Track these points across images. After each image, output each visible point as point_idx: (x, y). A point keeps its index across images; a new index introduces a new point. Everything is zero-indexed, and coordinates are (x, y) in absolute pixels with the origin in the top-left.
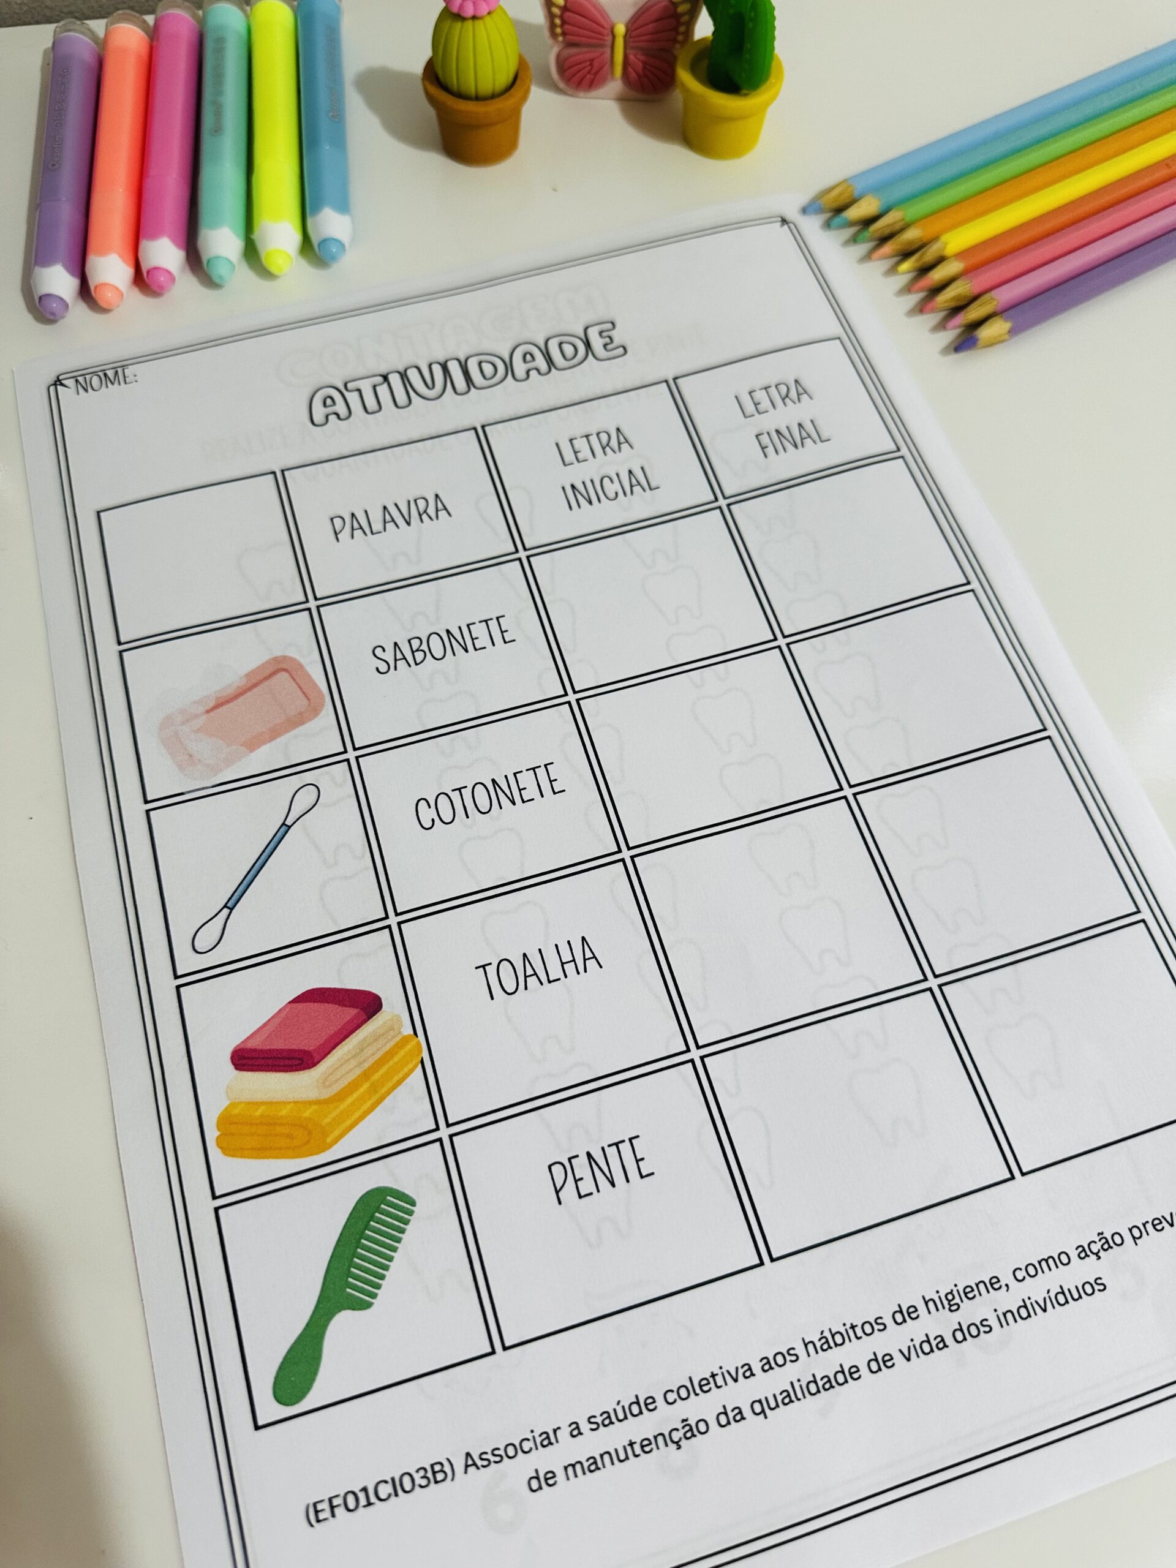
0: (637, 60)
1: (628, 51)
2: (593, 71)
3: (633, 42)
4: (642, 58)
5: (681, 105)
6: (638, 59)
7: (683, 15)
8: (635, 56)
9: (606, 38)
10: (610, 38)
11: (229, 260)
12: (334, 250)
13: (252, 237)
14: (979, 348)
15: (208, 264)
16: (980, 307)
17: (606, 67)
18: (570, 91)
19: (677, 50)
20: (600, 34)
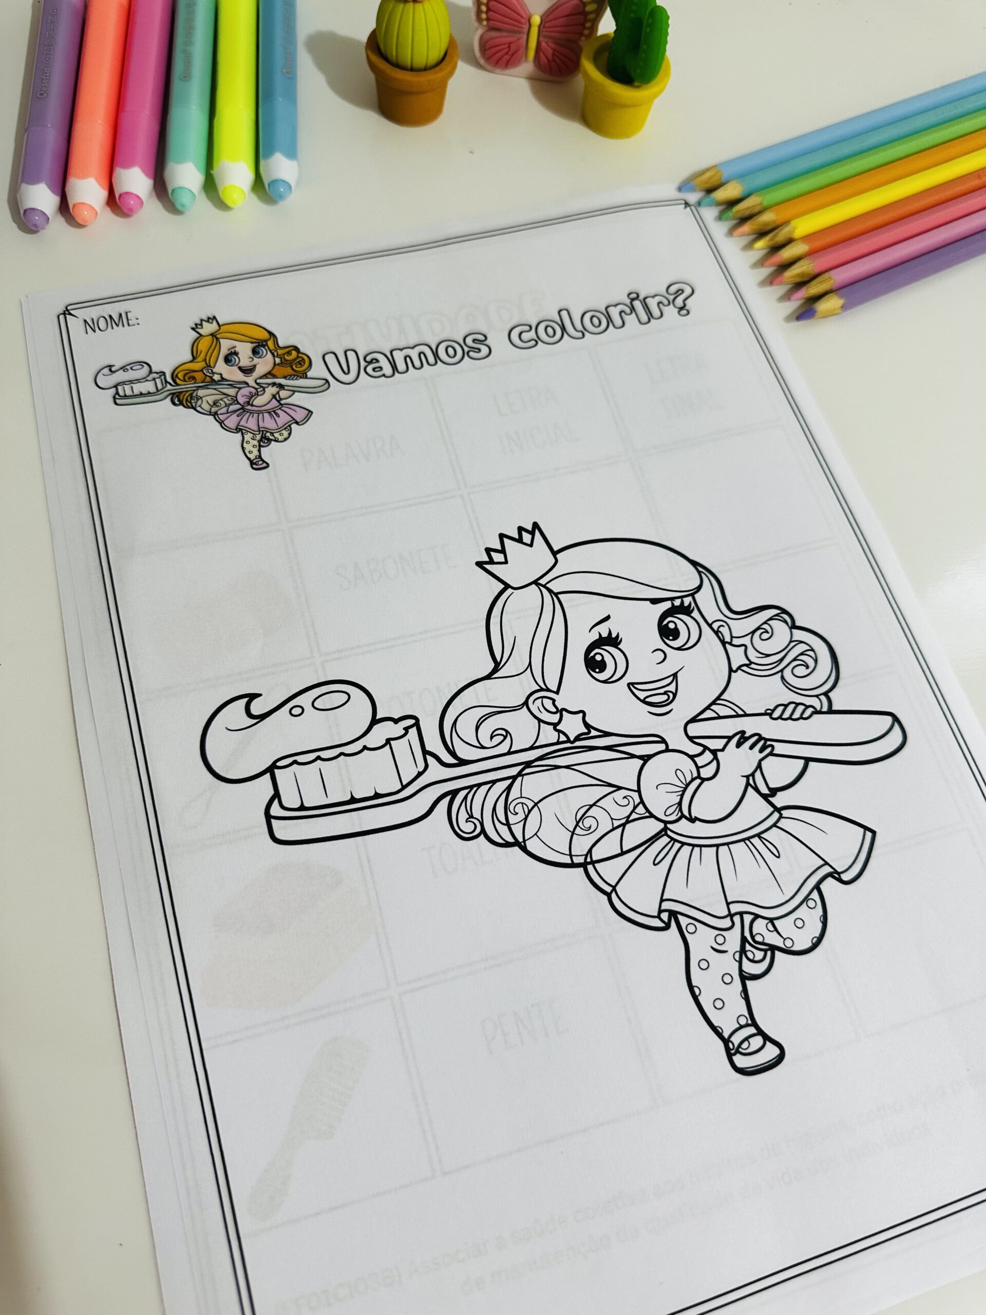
0: (547, 47)
1: (541, 39)
2: (510, 53)
3: (546, 32)
4: (553, 46)
5: (582, 90)
6: (548, 46)
7: (591, 12)
8: (547, 44)
9: (524, 26)
10: (526, 27)
11: (190, 191)
12: (282, 190)
13: (212, 172)
14: (817, 318)
15: (172, 194)
16: (819, 284)
17: (521, 50)
18: (488, 67)
19: (583, 42)
20: (519, 22)
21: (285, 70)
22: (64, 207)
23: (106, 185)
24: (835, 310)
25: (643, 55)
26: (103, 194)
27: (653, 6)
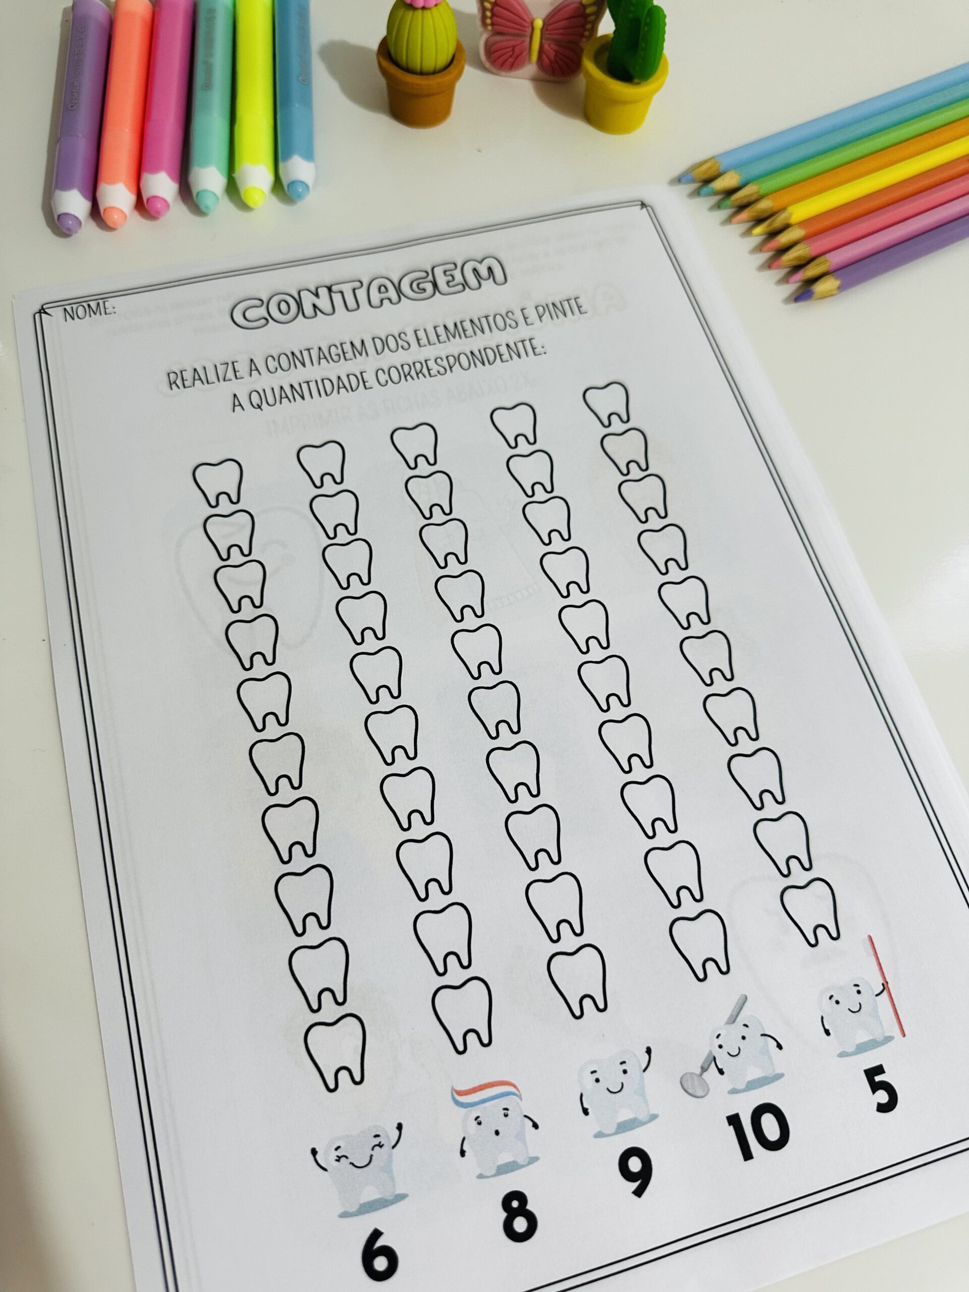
0: (550, 49)
1: (544, 41)
2: (514, 56)
3: (549, 34)
4: (555, 47)
5: (584, 88)
6: (552, 49)
7: (589, 15)
8: (549, 46)
9: (527, 30)
10: (529, 30)
11: (214, 194)
13: (234, 175)
14: (814, 300)
15: (197, 196)
16: (816, 267)
17: (524, 54)
18: (494, 70)
19: (584, 44)
20: (521, 26)
21: (301, 78)
22: (95, 212)
23: (135, 189)
24: (831, 291)
25: (642, 53)
26: (131, 198)
27: (649, 7)
